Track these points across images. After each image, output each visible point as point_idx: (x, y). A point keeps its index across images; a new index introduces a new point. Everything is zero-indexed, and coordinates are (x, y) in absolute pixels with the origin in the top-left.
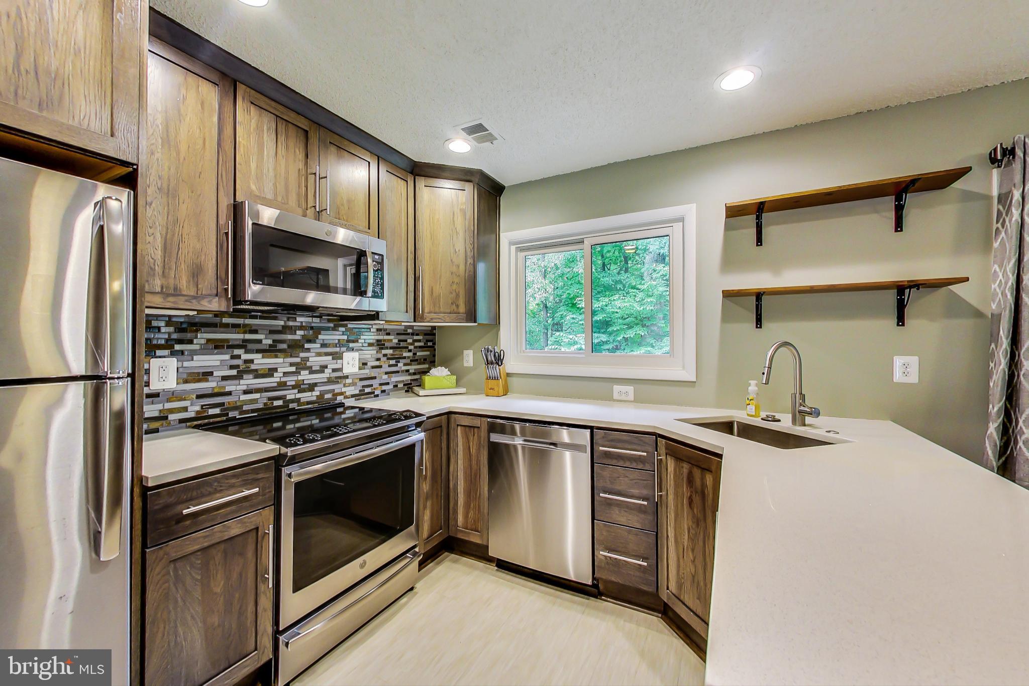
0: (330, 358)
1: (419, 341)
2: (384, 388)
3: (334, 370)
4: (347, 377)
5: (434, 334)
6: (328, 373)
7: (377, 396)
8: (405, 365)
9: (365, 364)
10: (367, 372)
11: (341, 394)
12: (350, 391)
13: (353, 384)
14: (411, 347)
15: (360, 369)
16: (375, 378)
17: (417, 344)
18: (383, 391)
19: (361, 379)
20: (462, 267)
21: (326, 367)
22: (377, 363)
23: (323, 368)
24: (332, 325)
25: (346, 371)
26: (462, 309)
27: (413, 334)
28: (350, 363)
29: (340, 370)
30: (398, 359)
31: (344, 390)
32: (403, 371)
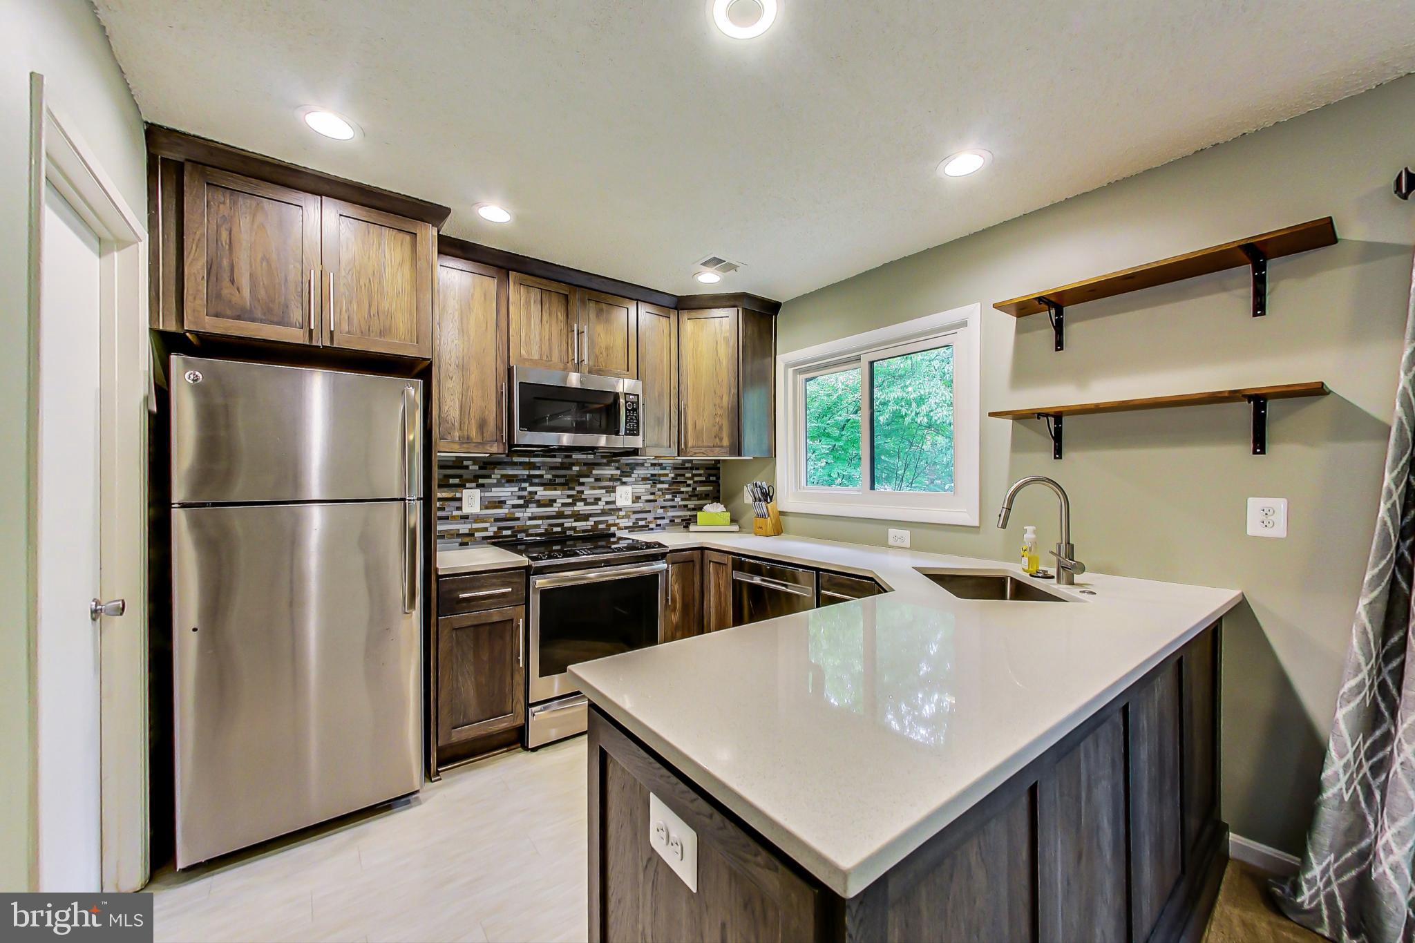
0: (604, 491)
1: (700, 475)
2: (659, 522)
3: (607, 503)
4: (620, 509)
5: (719, 469)
6: (601, 506)
7: (652, 529)
8: (682, 500)
9: (639, 498)
10: (639, 506)
11: (615, 525)
12: (624, 522)
13: (627, 516)
14: (689, 482)
15: (633, 502)
16: (649, 511)
17: (696, 479)
18: (657, 525)
19: (635, 512)
20: (725, 399)
21: (600, 499)
22: (652, 497)
23: (597, 500)
24: (605, 461)
25: (619, 504)
26: (726, 442)
27: (692, 468)
28: (623, 496)
29: (614, 502)
30: (675, 494)
31: (617, 521)
32: (680, 506)
